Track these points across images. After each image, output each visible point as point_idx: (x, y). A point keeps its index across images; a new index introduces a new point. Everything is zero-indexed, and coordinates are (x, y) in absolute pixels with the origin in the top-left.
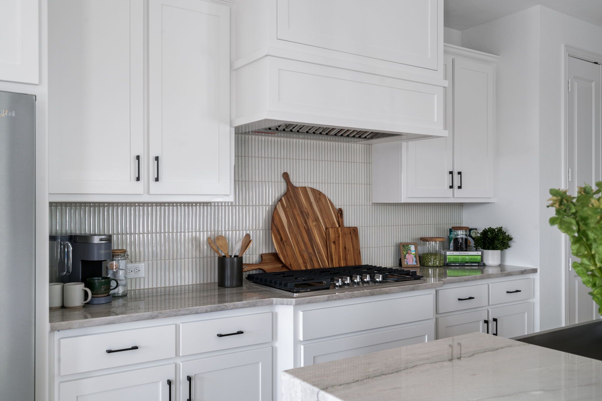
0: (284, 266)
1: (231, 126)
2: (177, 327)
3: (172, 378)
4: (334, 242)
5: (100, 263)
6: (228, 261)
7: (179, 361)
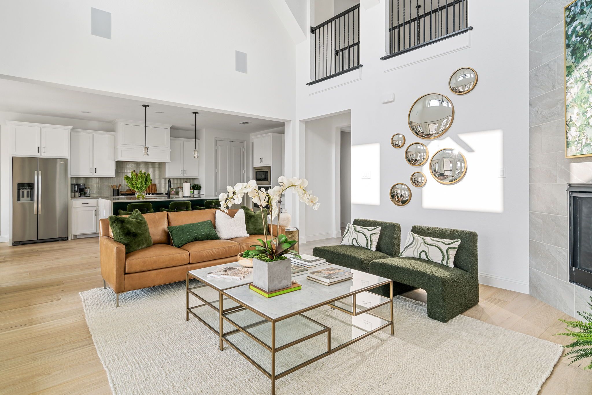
0: (133, 192)
1: (114, 161)
2: (97, 201)
3: (96, 210)
4: (148, 187)
5: (83, 189)
6: (115, 190)
7: (98, 207)
